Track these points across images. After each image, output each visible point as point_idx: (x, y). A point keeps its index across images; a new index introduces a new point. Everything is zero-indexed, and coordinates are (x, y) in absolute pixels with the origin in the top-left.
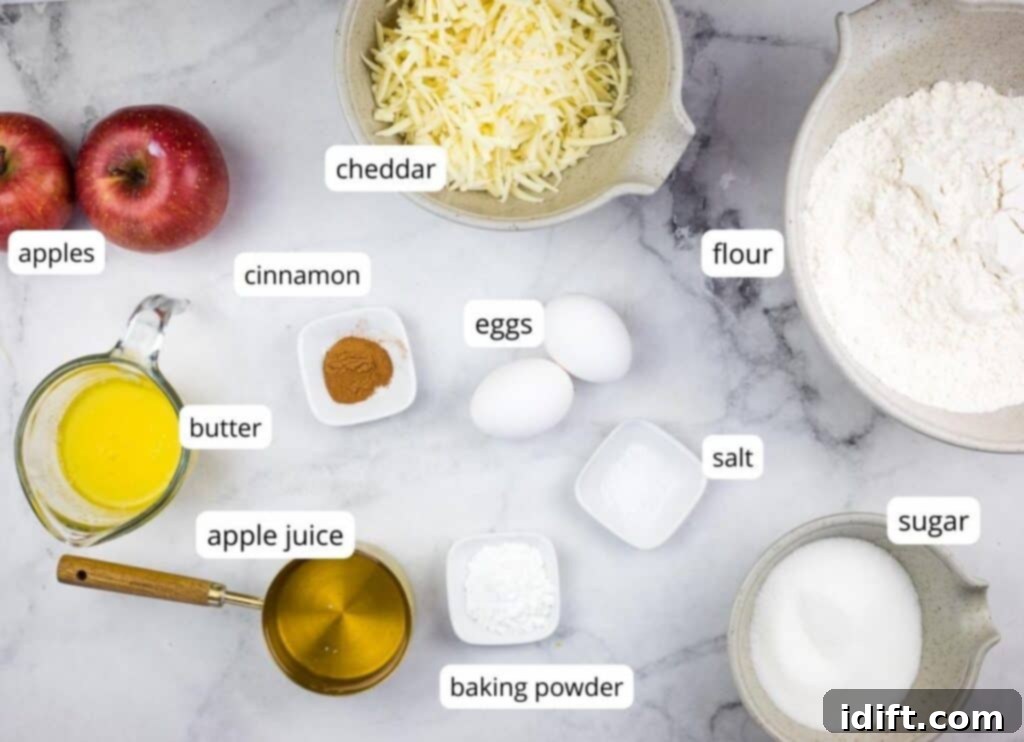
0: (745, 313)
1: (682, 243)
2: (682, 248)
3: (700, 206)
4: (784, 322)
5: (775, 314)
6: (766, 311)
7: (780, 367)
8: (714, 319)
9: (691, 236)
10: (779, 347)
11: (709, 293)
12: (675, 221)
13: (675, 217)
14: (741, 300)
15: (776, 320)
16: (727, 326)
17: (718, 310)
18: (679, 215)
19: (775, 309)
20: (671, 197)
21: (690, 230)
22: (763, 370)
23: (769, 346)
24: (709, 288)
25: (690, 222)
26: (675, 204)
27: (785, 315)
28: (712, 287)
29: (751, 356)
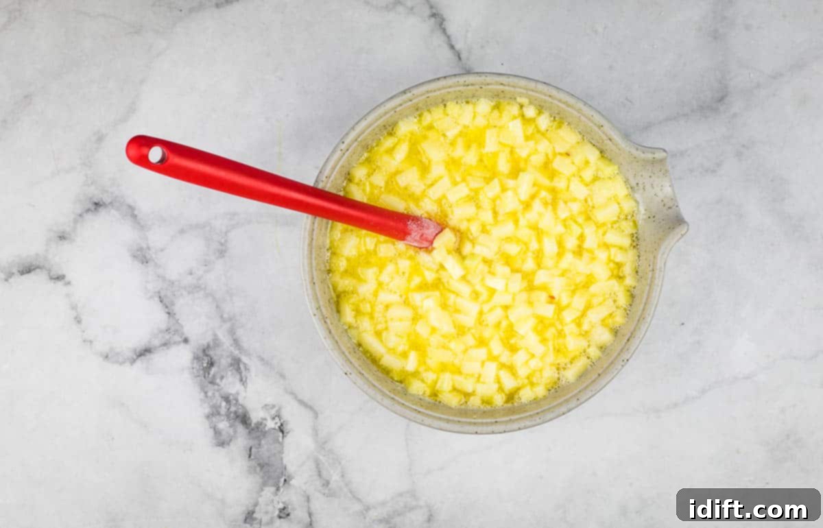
0: (208, 339)
1: (273, 412)
2: (274, 406)
3: (253, 450)
4: (168, 330)
5: (177, 338)
6: (186, 341)
7: (172, 283)
8: (240, 332)
9: (265, 419)
10: (173, 304)
11: (244, 359)
12: (281, 434)
13: (280, 439)
14: (211, 353)
15: (176, 331)
16: (228, 325)
17: (236, 342)
18: (276, 441)
19: (176, 343)
20: (285, 461)
21: (266, 425)
22: (189, 280)
23: (183, 305)
24: (245, 365)
25: (264, 434)
26: (281, 452)
27: (167, 337)
28: (242, 366)
29: (201, 293)
